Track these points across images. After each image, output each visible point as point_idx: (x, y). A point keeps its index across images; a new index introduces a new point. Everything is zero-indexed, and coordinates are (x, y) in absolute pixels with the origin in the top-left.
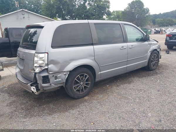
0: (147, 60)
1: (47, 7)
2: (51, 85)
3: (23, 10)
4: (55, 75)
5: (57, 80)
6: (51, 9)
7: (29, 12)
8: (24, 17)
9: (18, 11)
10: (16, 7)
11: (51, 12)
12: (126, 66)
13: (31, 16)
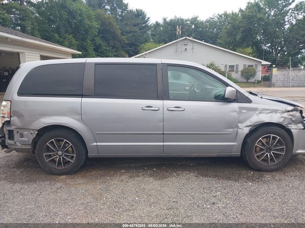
0: (235, 143)
1: (229, 30)
2: (15, 143)
3: (186, 39)
4: (20, 131)
5: (23, 139)
6: (234, 33)
7: (195, 41)
8: (186, 49)
9: (179, 40)
10: (177, 34)
11: (235, 39)
12: (162, 144)
13: (196, 47)
